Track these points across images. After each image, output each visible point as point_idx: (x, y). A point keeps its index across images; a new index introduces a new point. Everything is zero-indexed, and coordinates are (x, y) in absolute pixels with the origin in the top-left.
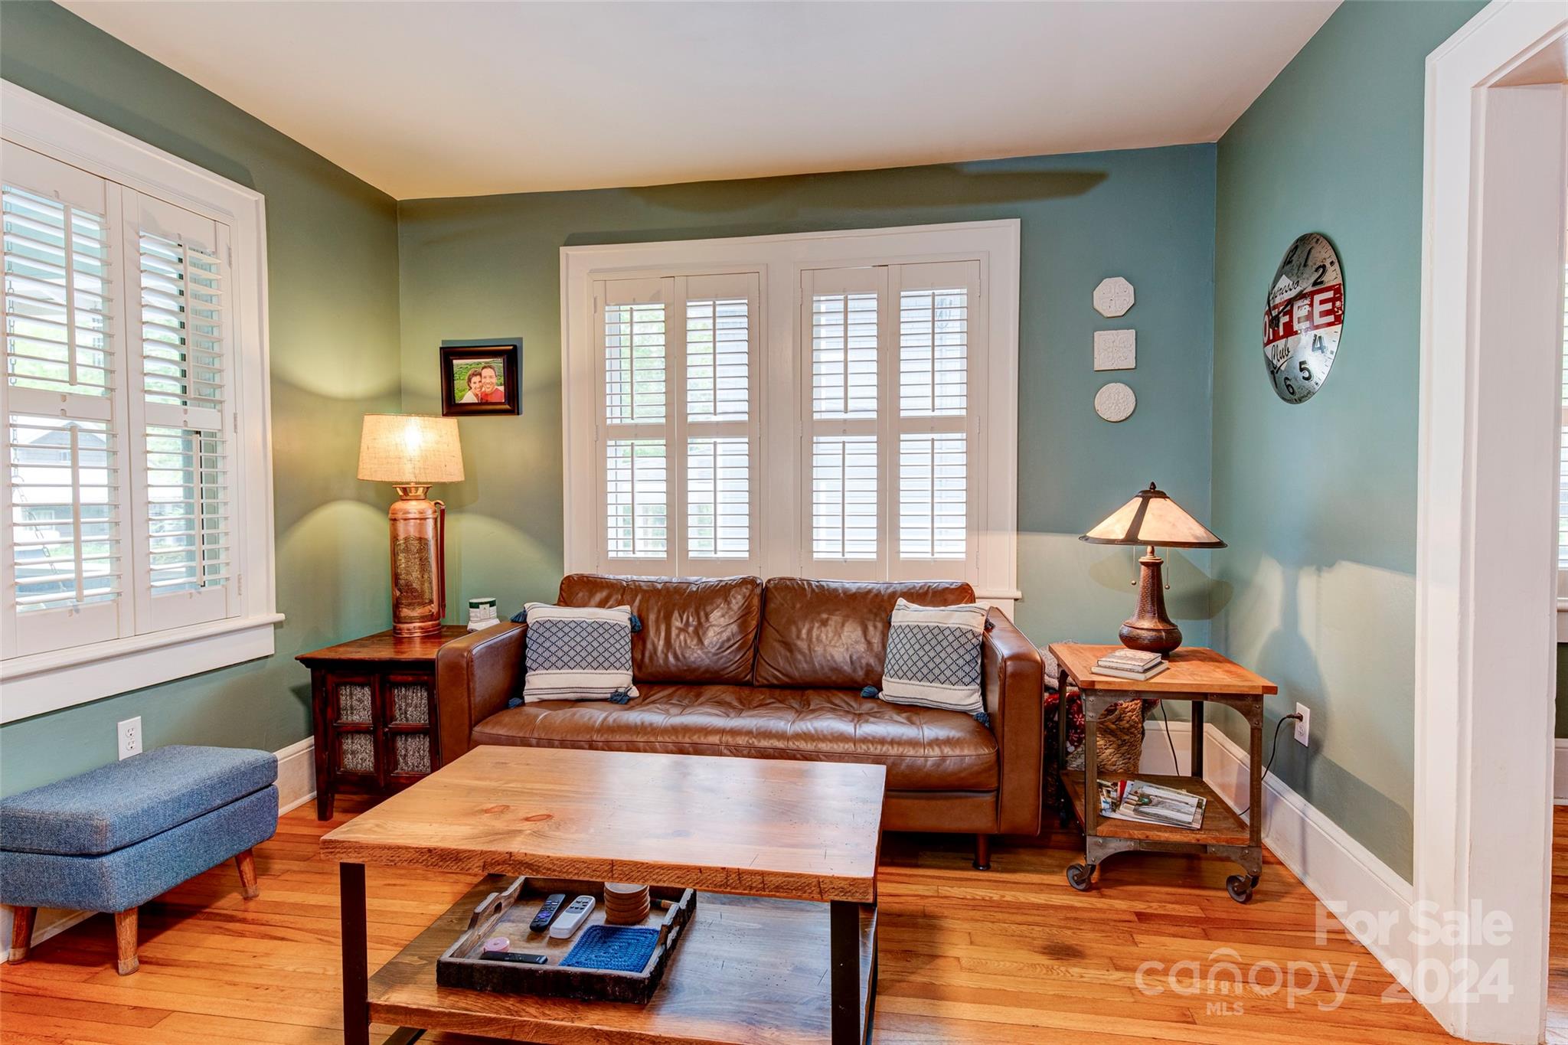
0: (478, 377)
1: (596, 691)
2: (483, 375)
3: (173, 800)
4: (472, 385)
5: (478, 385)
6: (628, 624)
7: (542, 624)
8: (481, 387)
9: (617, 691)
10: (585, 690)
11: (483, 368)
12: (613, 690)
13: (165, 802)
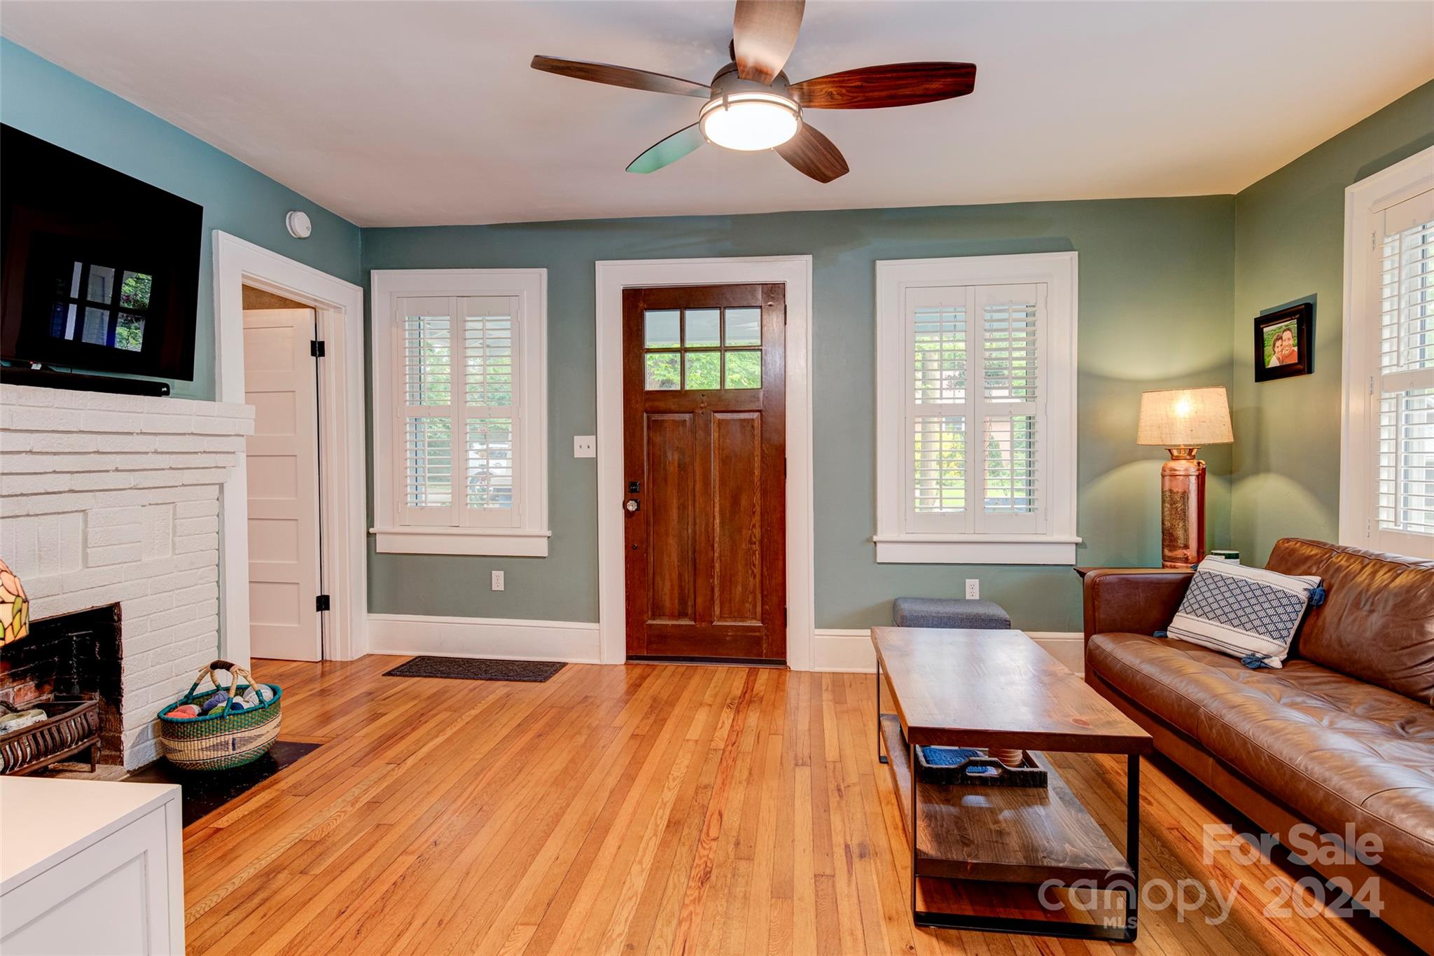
0: (1280, 341)
1: (1231, 647)
2: (1284, 338)
3: (939, 618)
4: (1276, 350)
5: (1280, 349)
6: (1306, 600)
7: (1212, 576)
8: (1282, 351)
9: (1253, 655)
10: (1219, 643)
11: (1284, 331)
12: (1249, 653)
13: (934, 617)
